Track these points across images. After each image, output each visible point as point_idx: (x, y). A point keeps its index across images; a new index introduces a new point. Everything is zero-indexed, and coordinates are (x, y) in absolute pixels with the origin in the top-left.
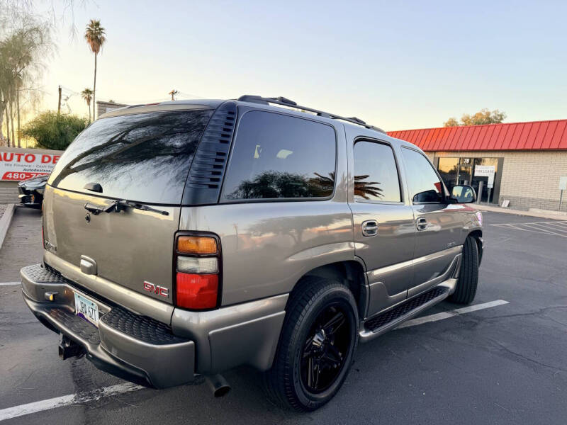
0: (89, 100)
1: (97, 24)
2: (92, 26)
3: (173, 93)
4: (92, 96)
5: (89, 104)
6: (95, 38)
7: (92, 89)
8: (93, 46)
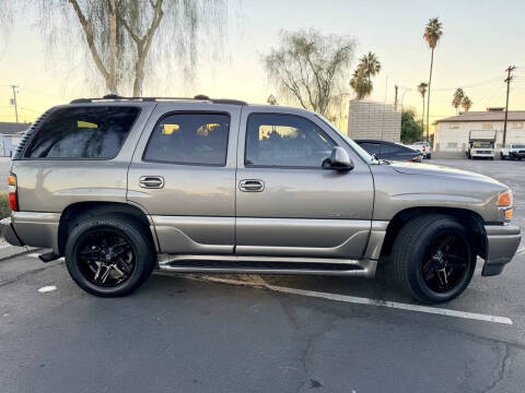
0: (423, 92)
1: (435, 21)
2: (430, 25)
3: (510, 70)
4: (427, 88)
5: (423, 96)
6: (433, 35)
7: (427, 82)
8: (430, 42)
